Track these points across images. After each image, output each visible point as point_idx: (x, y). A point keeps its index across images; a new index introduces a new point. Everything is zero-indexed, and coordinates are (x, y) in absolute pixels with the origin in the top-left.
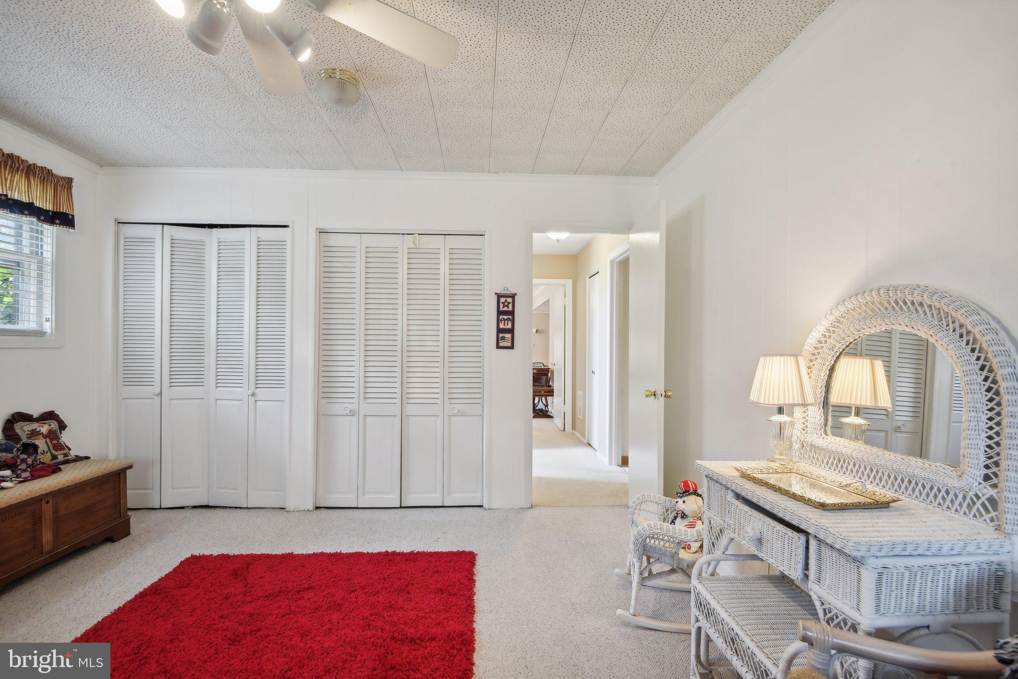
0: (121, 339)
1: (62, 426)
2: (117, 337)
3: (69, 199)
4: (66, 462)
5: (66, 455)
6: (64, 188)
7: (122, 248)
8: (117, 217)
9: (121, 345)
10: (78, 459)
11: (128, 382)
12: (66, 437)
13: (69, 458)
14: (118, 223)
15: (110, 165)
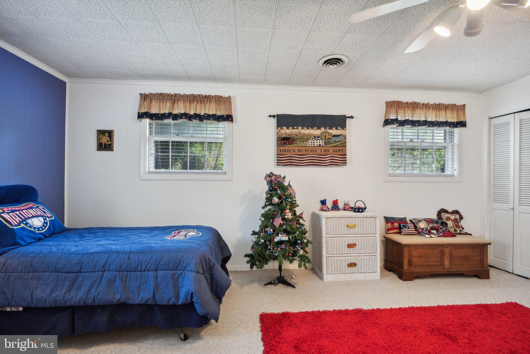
0: (492, 178)
1: (461, 218)
2: (490, 177)
3: (463, 114)
4: (460, 234)
5: (461, 231)
6: (461, 110)
7: (492, 130)
8: (489, 116)
9: (492, 181)
10: (466, 234)
11: (495, 201)
12: (463, 223)
13: (462, 232)
14: (490, 118)
15: (484, 91)
